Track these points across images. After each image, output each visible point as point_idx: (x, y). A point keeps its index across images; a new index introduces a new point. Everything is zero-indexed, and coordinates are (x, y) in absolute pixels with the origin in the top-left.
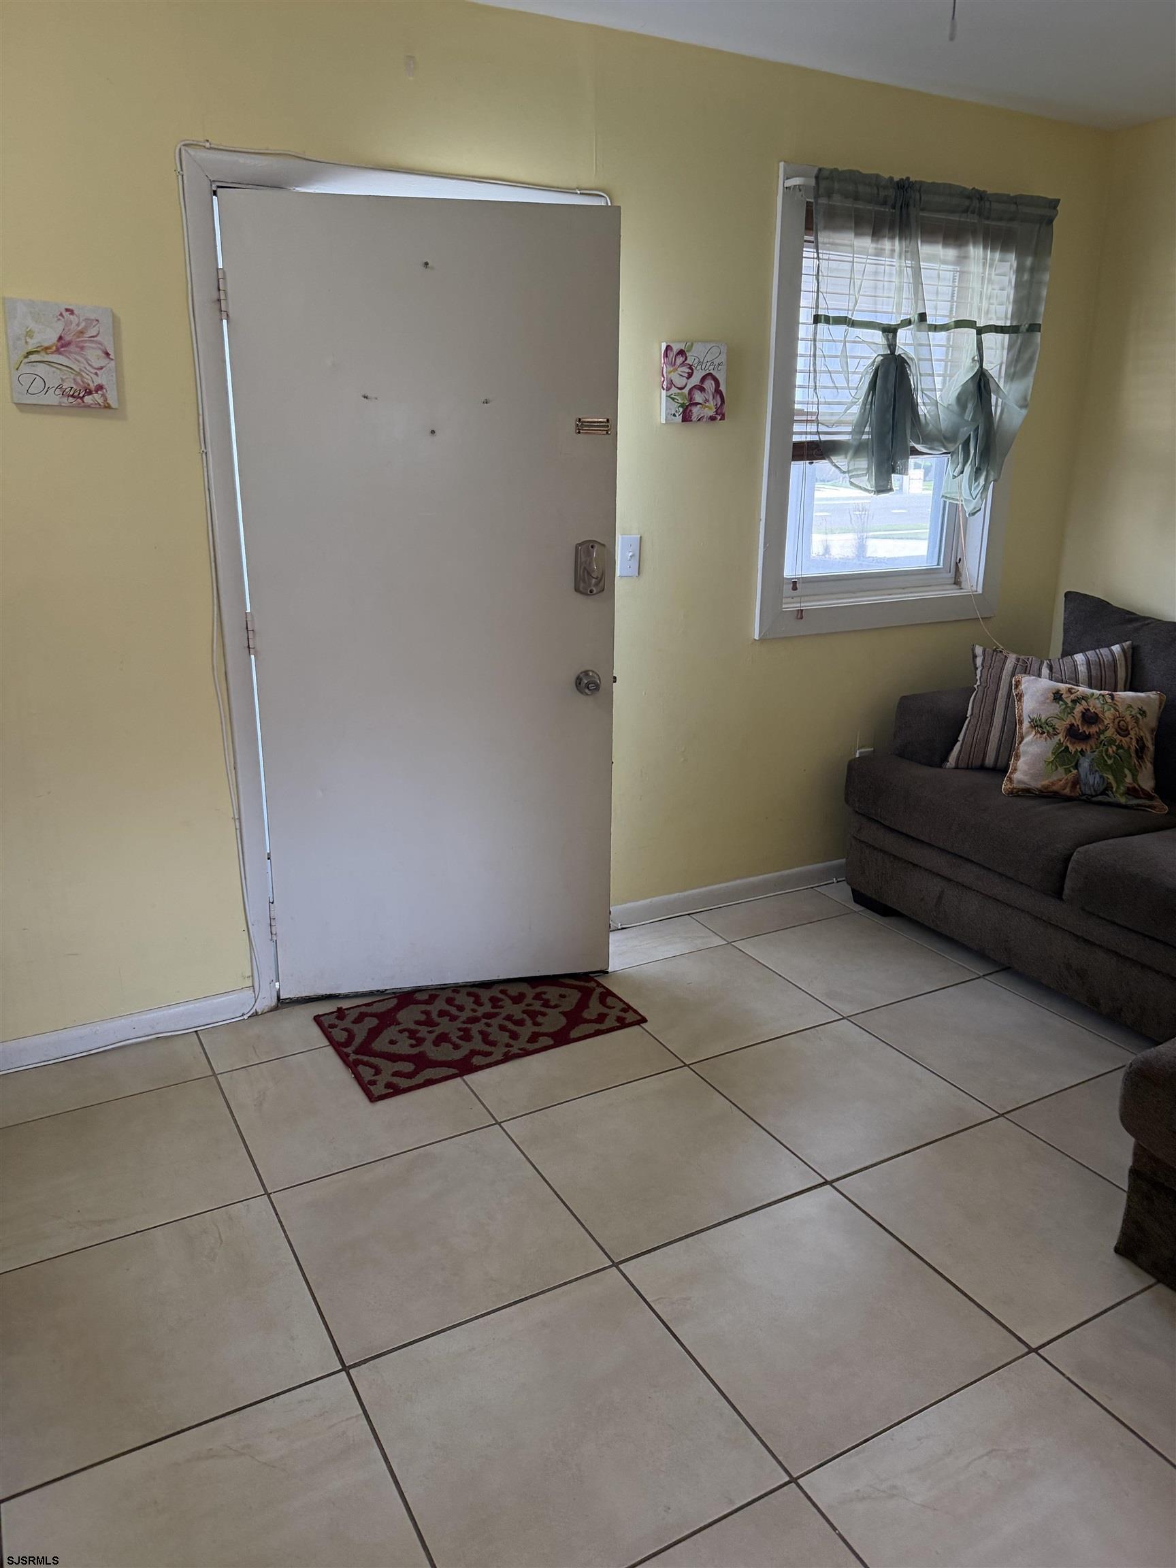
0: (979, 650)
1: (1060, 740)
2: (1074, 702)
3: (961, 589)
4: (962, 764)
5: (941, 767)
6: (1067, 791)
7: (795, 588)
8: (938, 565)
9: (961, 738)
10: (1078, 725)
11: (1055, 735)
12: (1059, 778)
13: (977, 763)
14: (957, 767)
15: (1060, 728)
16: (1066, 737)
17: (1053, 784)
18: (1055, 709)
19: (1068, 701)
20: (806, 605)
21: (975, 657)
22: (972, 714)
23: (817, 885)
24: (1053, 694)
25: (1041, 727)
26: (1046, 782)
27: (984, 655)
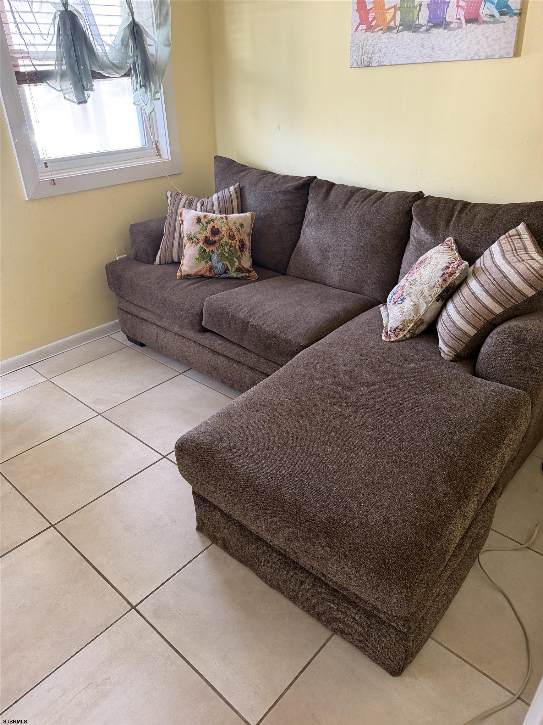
0: (169, 195)
1: (201, 246)
2: (207, 223)
3: (162, 158)
4: (163, 262)
5: (153, 264)
6: (208, 274)
7: (46, 166)
8: (146, 145)
9: (161, 247)
10: (209, 236)
11: (199, 243)
12: (202, 267)
13: (170, 260)
14: (160, 264)
15: (200, 239)
16: (204, 244)
17: (200, 270)
18: (198, 228)
19: (204, 223)
20: (55, 177)
21: (168, 198)
22: (165, 233)
23: (111, 334)
24: (197, 219)
25: (192, 239)
26: (196, 270)
27: (171, 197)
